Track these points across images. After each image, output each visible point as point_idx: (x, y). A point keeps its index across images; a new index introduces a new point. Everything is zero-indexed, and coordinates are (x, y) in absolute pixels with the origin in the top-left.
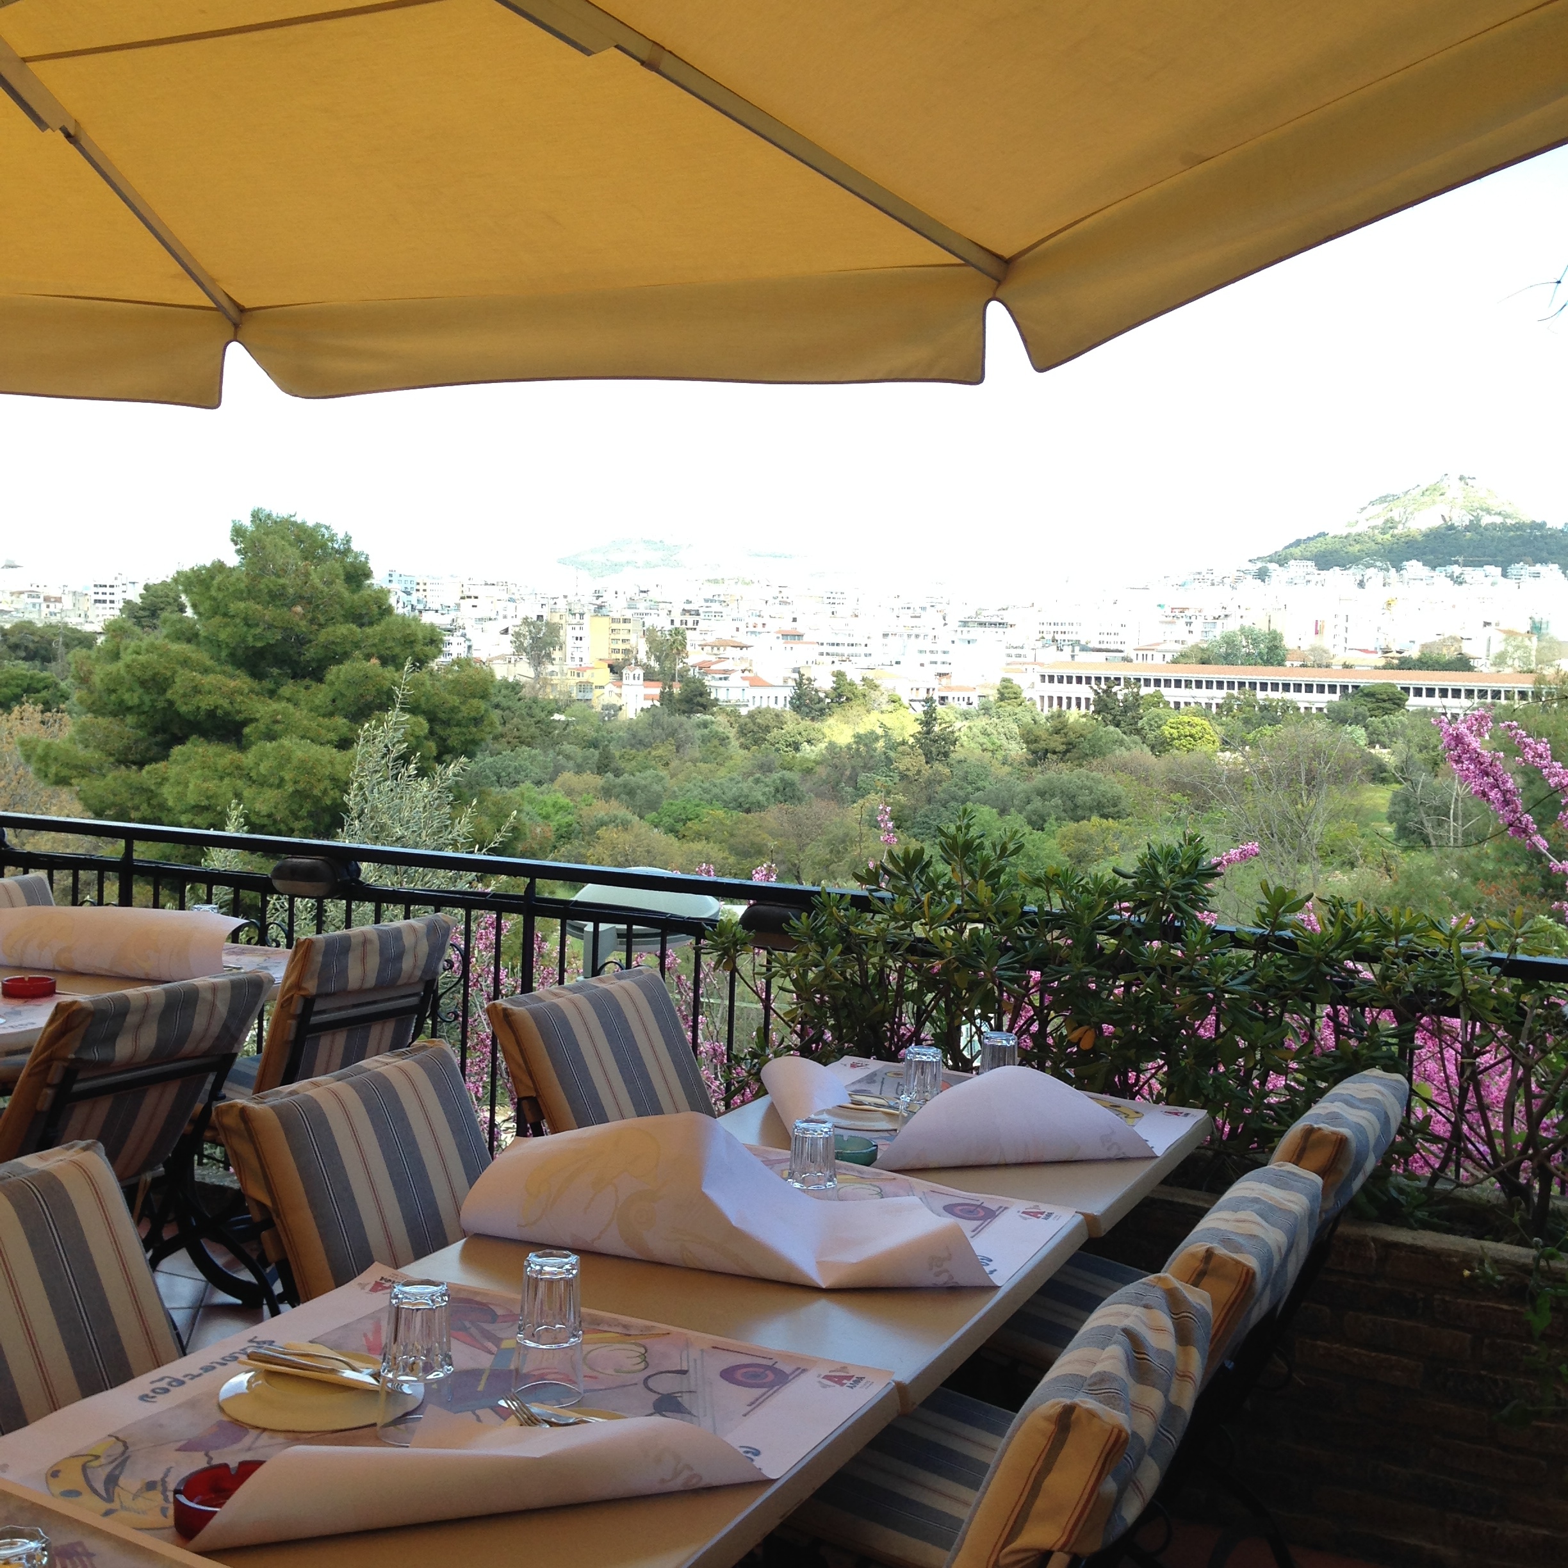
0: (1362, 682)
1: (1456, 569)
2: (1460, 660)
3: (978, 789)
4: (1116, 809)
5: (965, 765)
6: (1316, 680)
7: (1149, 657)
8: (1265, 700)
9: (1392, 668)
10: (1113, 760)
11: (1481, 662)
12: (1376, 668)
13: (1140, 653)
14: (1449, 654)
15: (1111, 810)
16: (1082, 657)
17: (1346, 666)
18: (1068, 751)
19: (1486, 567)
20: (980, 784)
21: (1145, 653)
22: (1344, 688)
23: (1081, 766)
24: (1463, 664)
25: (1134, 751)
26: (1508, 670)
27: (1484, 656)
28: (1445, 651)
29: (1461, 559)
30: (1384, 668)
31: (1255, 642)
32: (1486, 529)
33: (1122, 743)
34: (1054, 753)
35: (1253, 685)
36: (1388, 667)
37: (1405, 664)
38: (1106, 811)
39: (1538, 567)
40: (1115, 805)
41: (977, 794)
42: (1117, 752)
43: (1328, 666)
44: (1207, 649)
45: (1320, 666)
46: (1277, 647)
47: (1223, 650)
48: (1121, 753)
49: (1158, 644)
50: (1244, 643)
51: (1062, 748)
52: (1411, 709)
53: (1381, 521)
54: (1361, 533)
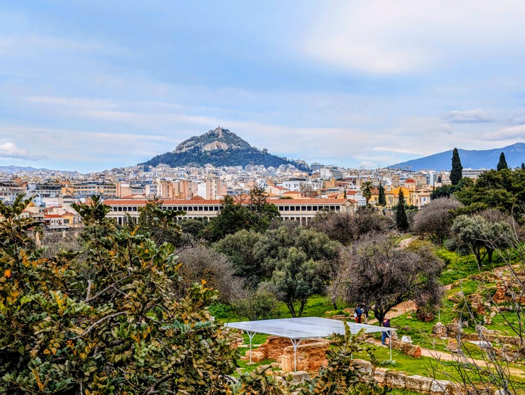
1: (226, 167)
19: (237, 166)
32: (234, 150)
39: (256, 166)
53: (193, 147)
54: (185, 153)
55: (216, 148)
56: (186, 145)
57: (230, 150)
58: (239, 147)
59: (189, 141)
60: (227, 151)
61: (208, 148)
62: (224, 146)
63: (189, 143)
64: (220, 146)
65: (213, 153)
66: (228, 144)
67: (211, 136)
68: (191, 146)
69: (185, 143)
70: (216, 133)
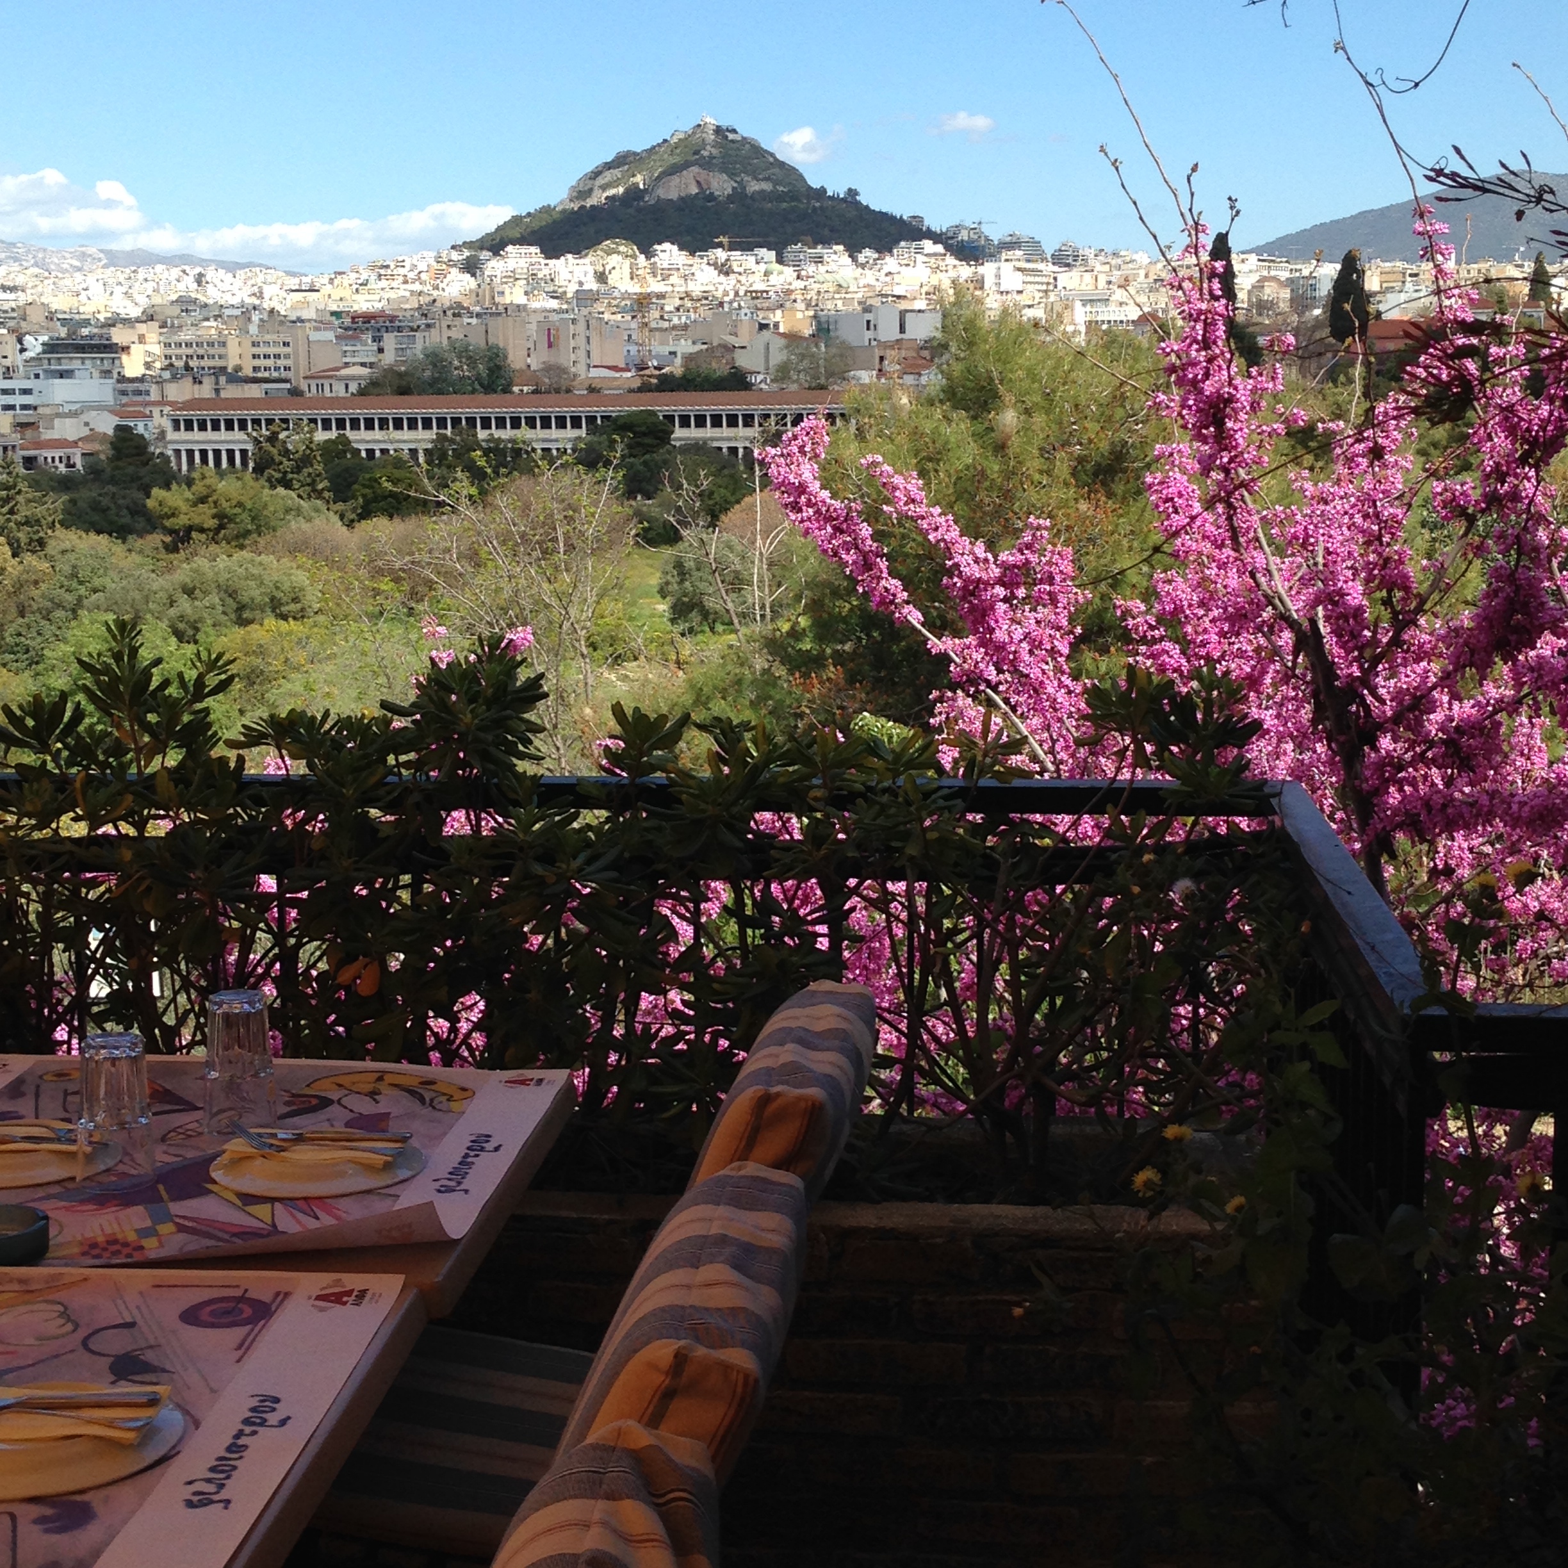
0: (614, 411)
1: (721, 254)
2: (734, 375)
3: (95, 591)
4: (299, 606)
5: (71, 557)
6: (554, 411)
7: (327, 388)
8: (487, 441)
9: (650, 391)
10: (289, 536)
11: (760, 378)
12: (631, 391)
13: (313, 383)
14: (720, 368)
15: (293, 607)
16: (231, 392)
17: (592, 390)
18: (221, 527)
19: (756, 251)
20: (97, 582)
21: (320, 382)
22: (591, 420)
23: (242, 547)
24: (738, 381)
25: (317, 522)
26: (794, 387)
27: (762, 369)
28: (714, 365)
29: (724, 240)
30: (640, 390)
31: (472, 362)
32: (752, 197)
33: (299, 511)
34: (202, 530)
35: (471, 421)
36: (645, 388)
37: (667, 384)
38: (284, 609)
39: (819, 249)
40: (296, 600)
41: (94, 597)
42: (293, 525)
43: (568, 391)
44: (406, 373)
45: (557, 391)
46: (499, 368)
47: (428, 373)
48: (297, 525)
49: (337, 369)
50: (456, 363)
51: (211, 523)
52: (678, 444)
53: (620, 189)
54: (597, 208)
55: (694, 190)
56: (600, 181)
57: (739, 195)
58: (769, 186)
59: (608, 166)
60: (729, 198)
61: (669, 189)
62: (720, 184)
63: (611, 175)
64: (708, 183)
65: (684, 206)
66: (732, 175)
68: (615, 184)
69: (596, 174)
70: (695, 139)
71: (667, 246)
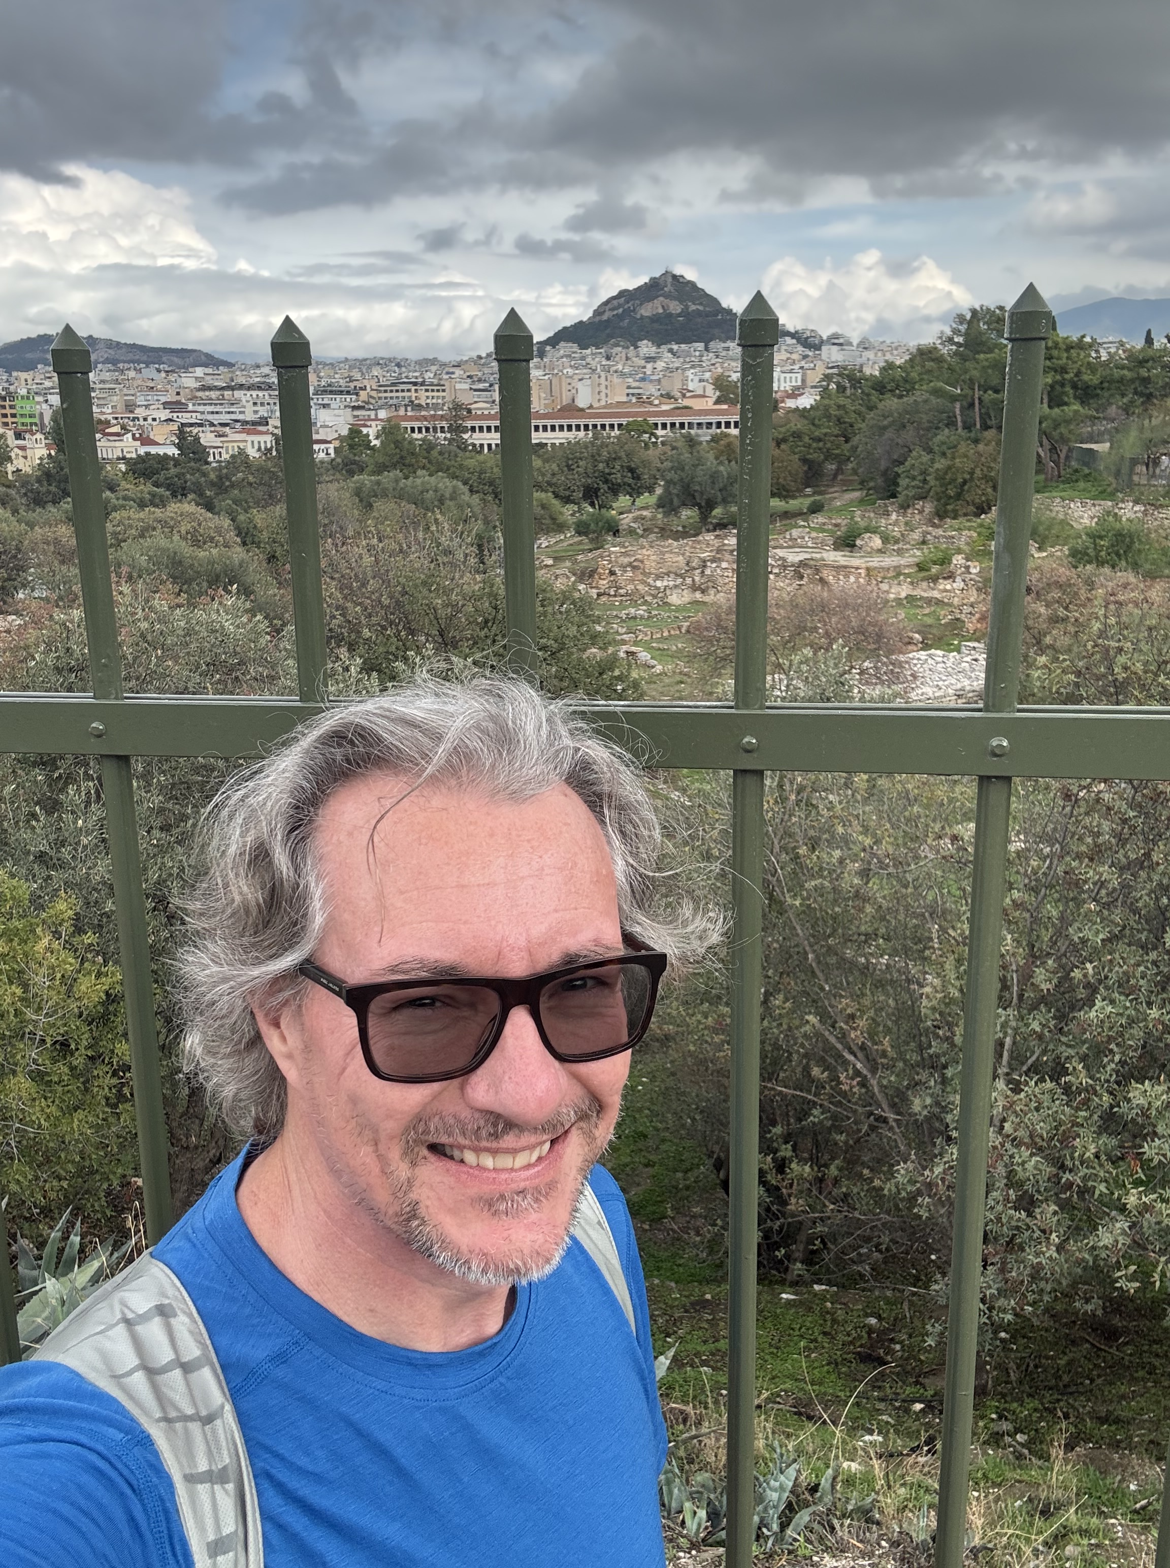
19: (694, 344)
53: (621, 310)
54: (608, 321)
55: (661, 311)
56: (610, 306)
57: (685, 313)
58: (701, 308)
59: (615, 298)
60: (679, 315)
61: (646, 311)
62: (675, 307)
63: (615, 302)
64: (668, 306)
65: (655, 319)
66: (681, 302)
67: (652, 289)
68: (619, 306)
69: (608, 302)
70: (661, 282)
71: (645, 342)
